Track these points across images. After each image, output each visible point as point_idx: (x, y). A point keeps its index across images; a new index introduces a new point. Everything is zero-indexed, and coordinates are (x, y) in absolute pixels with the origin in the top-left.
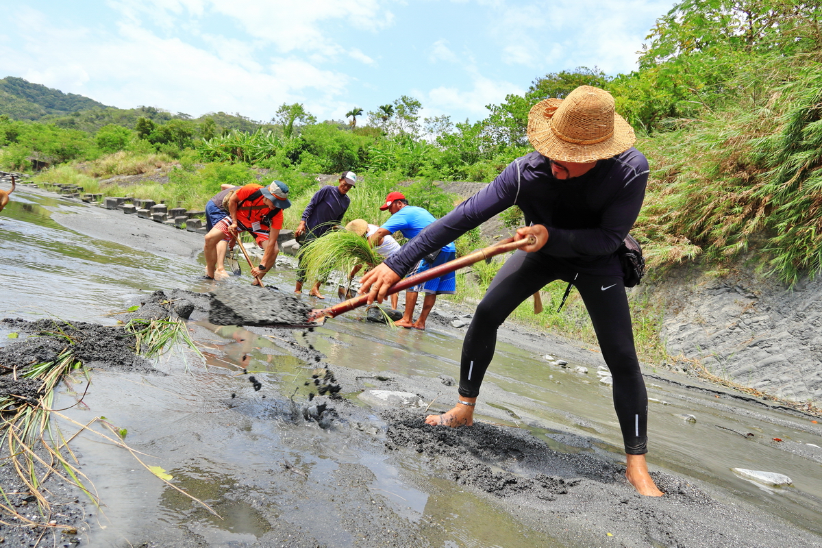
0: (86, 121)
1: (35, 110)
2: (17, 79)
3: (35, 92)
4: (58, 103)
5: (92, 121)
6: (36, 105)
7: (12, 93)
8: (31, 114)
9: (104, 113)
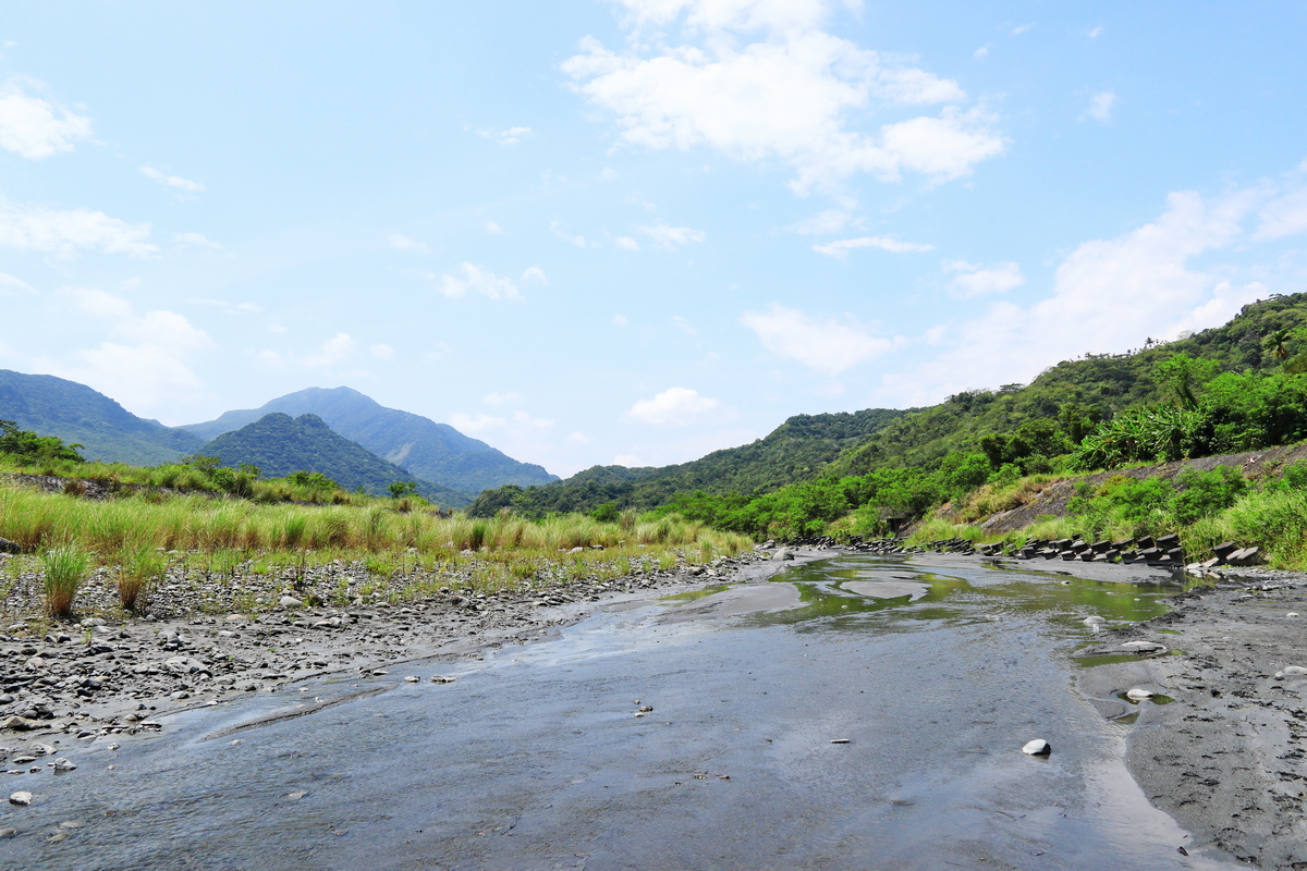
0: (890, 442)
1: (827, 448)
2: (798, 418)
3: (820, 425)
4: (847, 429)
5: (897, 439)
6: (827, 441)
7: (798, 436)
8: (824, 455)
9: (908, 423)
